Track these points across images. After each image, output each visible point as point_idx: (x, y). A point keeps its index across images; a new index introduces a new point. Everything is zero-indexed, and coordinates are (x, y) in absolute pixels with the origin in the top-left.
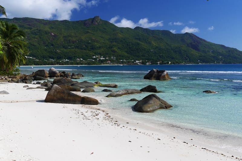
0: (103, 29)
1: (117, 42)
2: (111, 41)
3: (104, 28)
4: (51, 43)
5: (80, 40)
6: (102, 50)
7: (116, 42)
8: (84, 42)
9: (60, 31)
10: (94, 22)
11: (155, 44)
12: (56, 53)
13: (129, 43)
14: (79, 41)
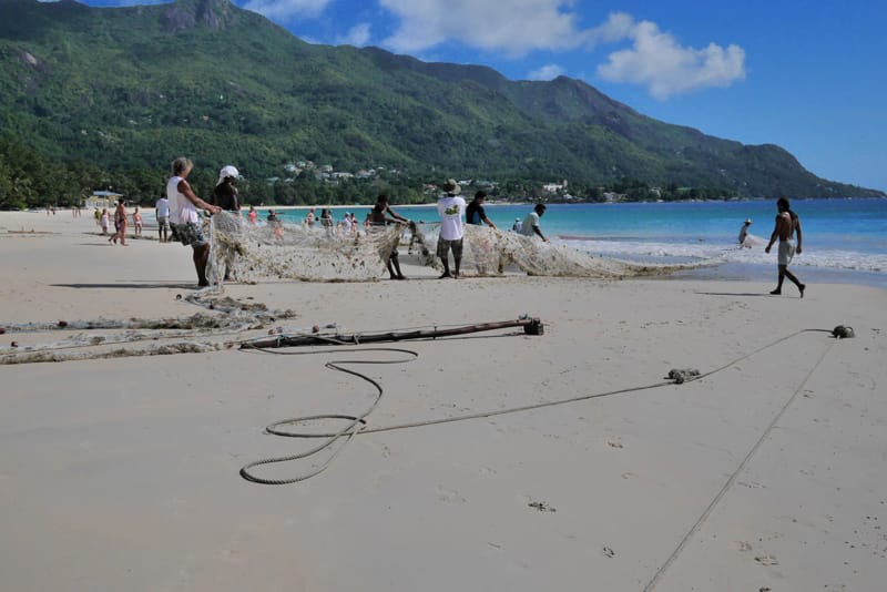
0: (253, 49)
1: (340, 104)
2: (309, 100)
3: (254, 44)
4: (29, 102)
5: (173, 92)
6: (301, 135)
7: (335, 105)
8: (198, 101)
9: (55, 49)
10: (206, 16)
11: (485, 119)
12: (98, 144)
13: (390, 109)
14: (172, 97)
